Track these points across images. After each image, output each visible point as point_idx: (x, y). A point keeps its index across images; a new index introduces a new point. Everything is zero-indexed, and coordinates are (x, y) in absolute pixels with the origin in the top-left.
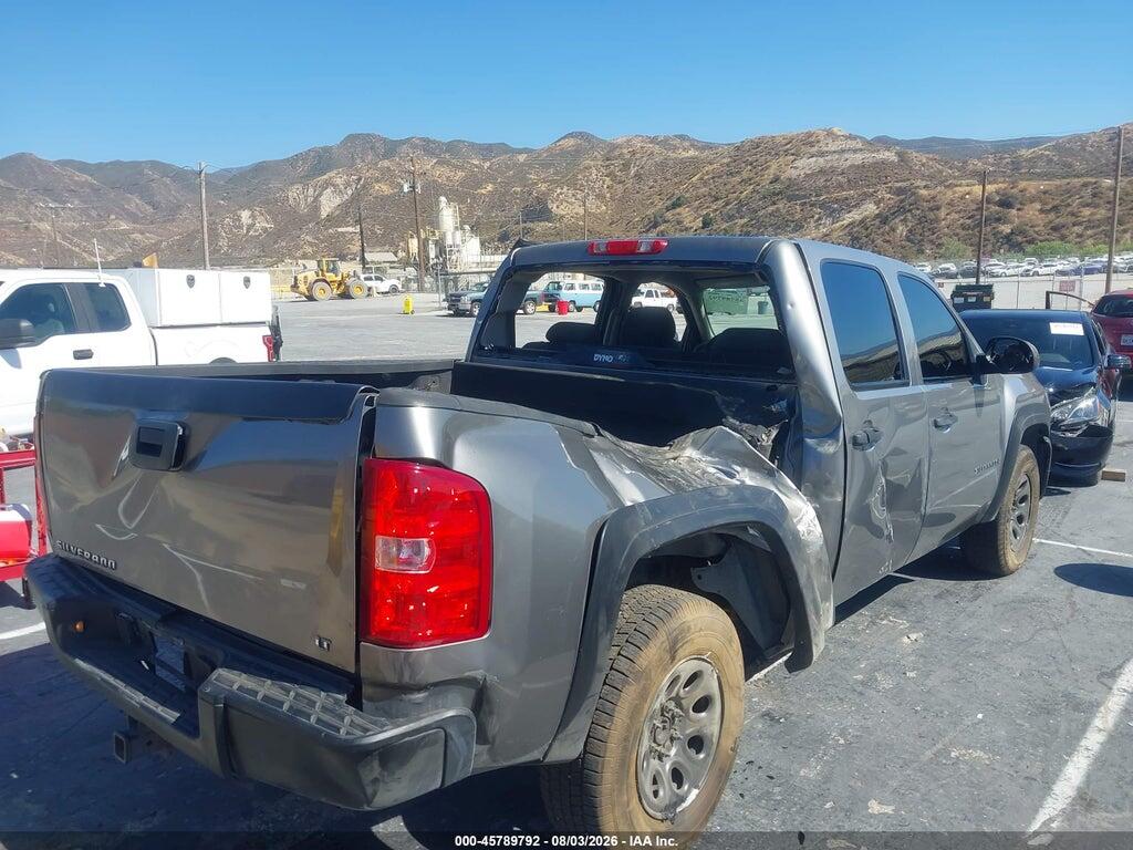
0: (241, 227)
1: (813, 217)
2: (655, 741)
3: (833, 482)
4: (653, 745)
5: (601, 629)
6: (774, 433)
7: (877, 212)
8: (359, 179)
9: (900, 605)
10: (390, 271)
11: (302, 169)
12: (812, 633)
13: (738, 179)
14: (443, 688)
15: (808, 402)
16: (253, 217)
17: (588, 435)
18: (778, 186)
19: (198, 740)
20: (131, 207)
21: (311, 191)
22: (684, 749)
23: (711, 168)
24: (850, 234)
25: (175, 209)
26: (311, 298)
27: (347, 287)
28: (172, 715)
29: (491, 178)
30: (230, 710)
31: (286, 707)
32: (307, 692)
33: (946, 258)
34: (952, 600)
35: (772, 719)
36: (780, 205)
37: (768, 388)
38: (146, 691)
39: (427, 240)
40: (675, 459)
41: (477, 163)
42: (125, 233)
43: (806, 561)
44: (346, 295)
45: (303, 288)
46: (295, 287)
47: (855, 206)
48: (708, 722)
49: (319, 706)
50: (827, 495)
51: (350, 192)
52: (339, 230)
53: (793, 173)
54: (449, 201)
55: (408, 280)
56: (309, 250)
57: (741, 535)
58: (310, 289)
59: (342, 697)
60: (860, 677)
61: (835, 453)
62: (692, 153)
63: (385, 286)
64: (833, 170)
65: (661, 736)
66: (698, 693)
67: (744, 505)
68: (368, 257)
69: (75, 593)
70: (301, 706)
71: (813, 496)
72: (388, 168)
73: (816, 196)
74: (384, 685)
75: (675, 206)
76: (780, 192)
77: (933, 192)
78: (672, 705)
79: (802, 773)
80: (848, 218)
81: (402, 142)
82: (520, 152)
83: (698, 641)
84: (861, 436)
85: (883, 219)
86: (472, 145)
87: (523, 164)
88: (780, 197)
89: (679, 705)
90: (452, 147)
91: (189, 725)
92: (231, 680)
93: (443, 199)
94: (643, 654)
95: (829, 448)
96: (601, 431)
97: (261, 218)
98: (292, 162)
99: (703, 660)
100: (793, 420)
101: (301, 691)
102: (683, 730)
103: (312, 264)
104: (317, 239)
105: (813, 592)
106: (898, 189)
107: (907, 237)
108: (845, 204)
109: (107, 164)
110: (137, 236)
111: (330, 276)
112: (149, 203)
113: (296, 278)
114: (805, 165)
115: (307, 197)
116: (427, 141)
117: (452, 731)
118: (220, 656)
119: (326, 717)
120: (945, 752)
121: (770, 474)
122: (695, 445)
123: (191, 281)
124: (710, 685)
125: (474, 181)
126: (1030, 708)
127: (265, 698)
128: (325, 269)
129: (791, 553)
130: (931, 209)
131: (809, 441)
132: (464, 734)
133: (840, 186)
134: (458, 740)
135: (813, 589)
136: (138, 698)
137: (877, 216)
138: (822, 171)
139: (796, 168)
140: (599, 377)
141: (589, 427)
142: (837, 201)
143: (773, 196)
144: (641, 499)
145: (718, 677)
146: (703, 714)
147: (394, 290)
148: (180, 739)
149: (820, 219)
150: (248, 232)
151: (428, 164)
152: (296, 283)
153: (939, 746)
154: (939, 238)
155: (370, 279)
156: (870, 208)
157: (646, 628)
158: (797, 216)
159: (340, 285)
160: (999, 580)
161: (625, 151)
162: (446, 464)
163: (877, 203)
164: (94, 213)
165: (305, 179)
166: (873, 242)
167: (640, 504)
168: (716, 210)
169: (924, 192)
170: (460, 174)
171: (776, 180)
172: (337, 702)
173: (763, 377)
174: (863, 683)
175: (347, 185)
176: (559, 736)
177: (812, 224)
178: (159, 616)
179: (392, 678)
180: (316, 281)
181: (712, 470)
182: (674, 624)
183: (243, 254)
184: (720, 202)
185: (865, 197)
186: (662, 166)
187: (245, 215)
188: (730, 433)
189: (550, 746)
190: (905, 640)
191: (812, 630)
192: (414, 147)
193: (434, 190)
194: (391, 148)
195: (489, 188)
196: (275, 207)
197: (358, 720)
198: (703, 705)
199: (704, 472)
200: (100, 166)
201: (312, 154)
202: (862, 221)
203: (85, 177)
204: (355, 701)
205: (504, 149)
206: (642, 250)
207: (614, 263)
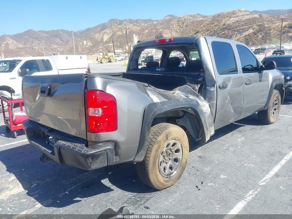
0: (84, 45)
1: (235, 34)
2: (165, 159)
3: (214, 98)
4: (164, 160)
5: (146, 131)
6: (199, 86)
7: (253, 32)
8: (113, 31)
9: (240, 131)
10: (121, 55)
11: (99, 29)
12: (206, 134)
13: (214, 25)
14: (107, 142)
15: (207, 78)
16: (87, 42)
17: (146, 86)
18: (225, 26)
19: (55, 156)
20: (57, 42)
21: (101, 34)
22: (173, 162)
23: (206, 22)
24: (245, 38)
25: (67, 42)
26: (101, 63)
27: (110, 59)
28: (50, 152)
29: (147, 29)
30: (60, 149)
31: (71, 147)
32: (76, 144)
33: (273, 43)
34: (254, 130)
35: (201, 157)
36: (226, 32)
37: (198, 75)
38: (46, 147)
39: (130, 46)
40: (173, 93)
41: (143, 25)
42: (56, 48)
43: (205, 117)
44: (110, 61)
45: (99, 60)
46: (97, 60)
47: (247, 30)
48: (179, 155)
49: (78, 147)
50: (212, 101)
51: (111, 35)
52: (108, 45)
53: (229, 22)
54: (136, 35)
55: (126, 57)
56: (101, 50)
57: (187, 111)
58: (101, 60)
59: (84, 145)
60: (225, 148)
61: (214, 90)
62: (201, 19)
63: (120, 59)
64: (240, 21)
65: (166, 158)
66: (175, 148)
67: (187, 103)
68: (116, 51)
69: (31, 127)
70: (75, 147)
71: (209, 101)
72: (121, 28)
73: (236, 28)
74: (92, 142)
75: (196, 33)
76: (225, 28)
77: (269, 25)
78: (169, 151)
79: (205, 169)
80: (245, 34)
81: (124, 21)
82: (155, 21)
83: (174, 135)
84: (221, 86)
85: (255, 33)
86: (142, 20)
87: (156, 24)
88: (225, 29)
89: (171, 151)
90: (137, 21)
91: (53, 153)
92: (61, 142)
93: (134, 35)
94: (159, 138)
95: (212, 89)
96: (150, 85)
97: (89, 43)
98: (96, 27)
99: (176, 140)
100: (204, 82)
101: (75, 144)
102: (172, 157)
103: (101, 54)
104: (103, 47)
105: (206, 125)
106: (259, 25)
107: (262, 39)
108: (244, 30)
109: (51, 31)
110: (58, 49)
111: (106, 57)
112: (61, 40)
113: (97, 58)
114: (233, 20)
115: (100, 36)
116: (130, 20)
117: (108, 152)
118: (60, 138)
119: (80, 149)
120: (243, 164)
121: (198, 96)
122: (179, 90)
123: (67, 58)
124: (178, 146)
125: (143, 30)
126: (268, 155)
127: (67, 146)
128: (104, 55)
129: (200, 115)
130: (269, 30)
131: (208, 88)
132: (111, 153)
133: (243, 25)
134: (110, 154)
135: (206, 123)
136: (43, 148)
137: (253, 33)
138: (237, 21)
139: (230, 21)
140: (157, 74)
141: (146, 84)
142: (241, 29)
143: (223, 29)
144: (159, 101)
145: (181, 144)
146: (177, 153)
147: (122, 59)
148: (51, 156)
149: (237, 35)
150: (86, 46)
151: (131, 26)
152: (97, 59)
153: (242, 163)
154: (271, 38)
155: (116, 57)
156: (251, 31)
157: (160, 132)
158: (230, 34)
159: (108, 59)
160: (268, 125)
161: (183, 19)
162: (105, 91)
163: (253, 29)
164: (48, 44)
165: (99, 32)
166: (252, 40)
167: (158, 103)
168: (208, 34)
169: (266, 25)
170: (139, 28)
171: (224, 25)
172: (82, 146)
173: (196, 72)
174: (226, 149)
175: (110, 33)
176: (137, 155)
177: (235, 36)
178: (48, 130)
179: (94, 140)
180: (103, 58)
181: (183, 96)
182: (167, 131)
183: (85, 52)
184: (209, 31)
185: (250, 28)
186: (193, 23)
187: (85, 42)
188: (188, 87)
189: (135, 157)
190: (240, 139)
191: (205, 133)
192: (127, 21)
193: (132, 32)
194: (121, 22)
195: (147, 31)
196: (91, 39)
197: (86, 149)
198: (177, 151)
199: (181, 96)
200: (49, 32)
201: (101, 25)
202: (249, 35)
203: (45, 35)
204: (87, 146)
205: (150, 20)
206: (167, 41)
207: (160, 45)
